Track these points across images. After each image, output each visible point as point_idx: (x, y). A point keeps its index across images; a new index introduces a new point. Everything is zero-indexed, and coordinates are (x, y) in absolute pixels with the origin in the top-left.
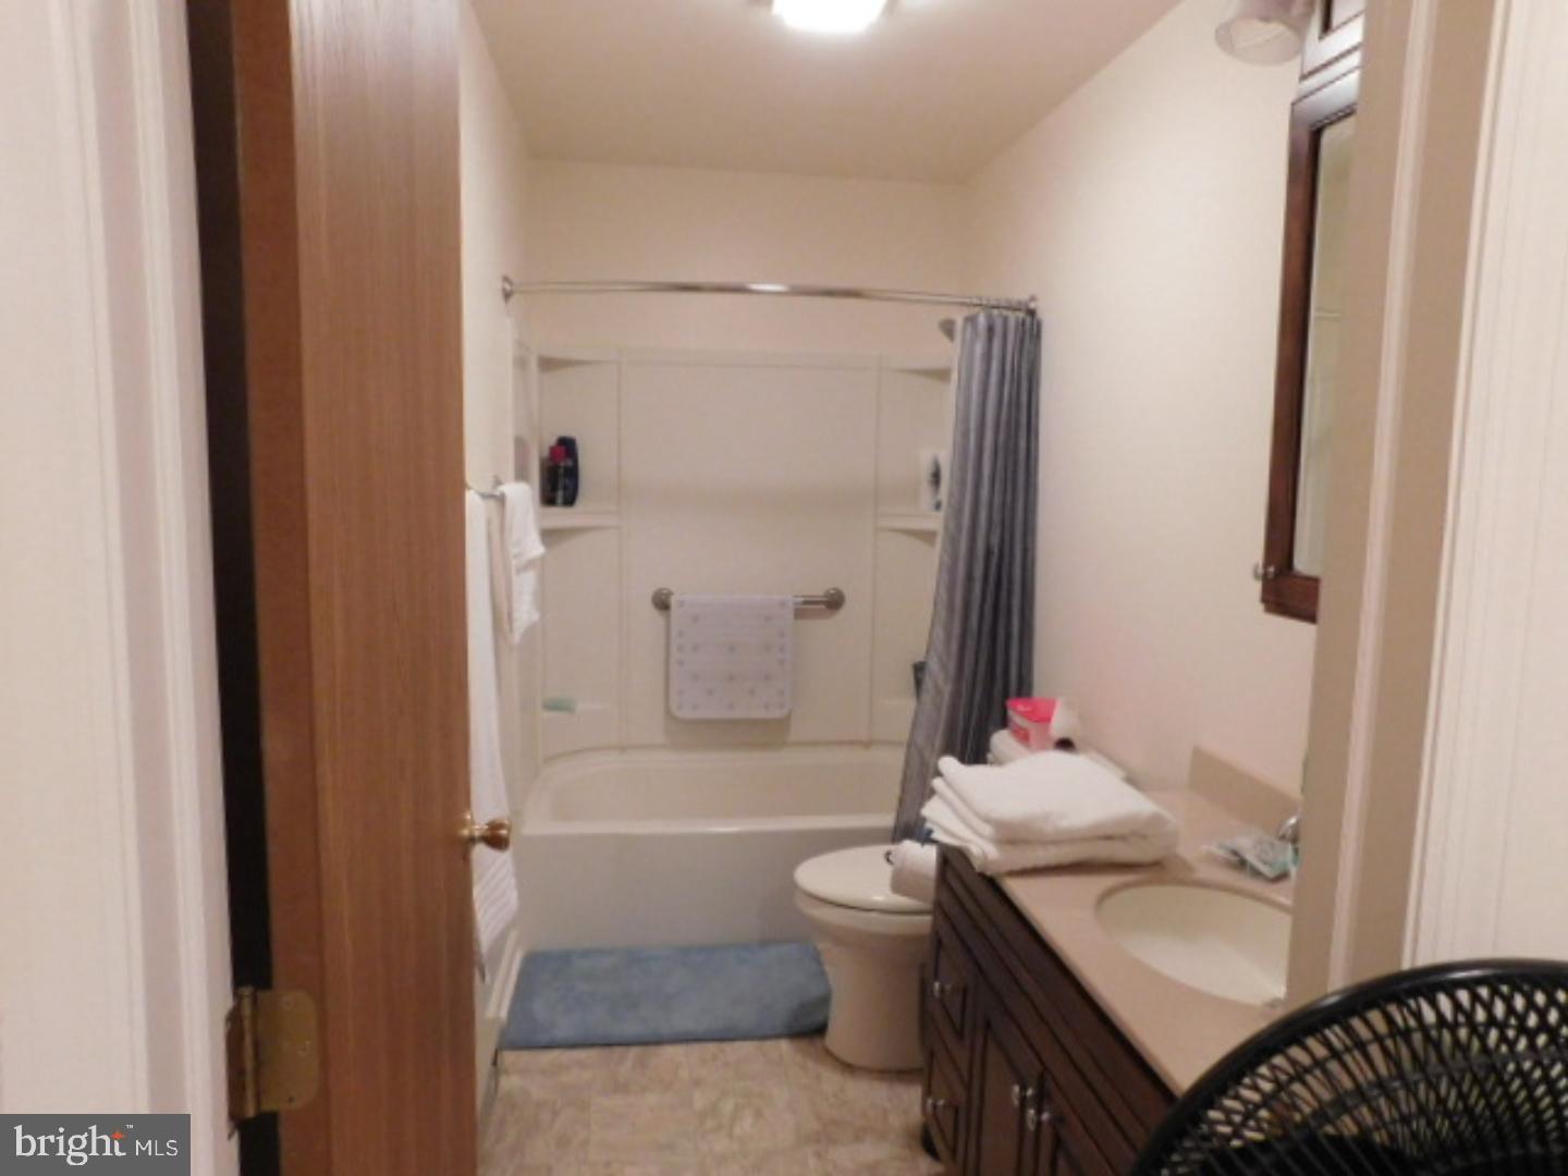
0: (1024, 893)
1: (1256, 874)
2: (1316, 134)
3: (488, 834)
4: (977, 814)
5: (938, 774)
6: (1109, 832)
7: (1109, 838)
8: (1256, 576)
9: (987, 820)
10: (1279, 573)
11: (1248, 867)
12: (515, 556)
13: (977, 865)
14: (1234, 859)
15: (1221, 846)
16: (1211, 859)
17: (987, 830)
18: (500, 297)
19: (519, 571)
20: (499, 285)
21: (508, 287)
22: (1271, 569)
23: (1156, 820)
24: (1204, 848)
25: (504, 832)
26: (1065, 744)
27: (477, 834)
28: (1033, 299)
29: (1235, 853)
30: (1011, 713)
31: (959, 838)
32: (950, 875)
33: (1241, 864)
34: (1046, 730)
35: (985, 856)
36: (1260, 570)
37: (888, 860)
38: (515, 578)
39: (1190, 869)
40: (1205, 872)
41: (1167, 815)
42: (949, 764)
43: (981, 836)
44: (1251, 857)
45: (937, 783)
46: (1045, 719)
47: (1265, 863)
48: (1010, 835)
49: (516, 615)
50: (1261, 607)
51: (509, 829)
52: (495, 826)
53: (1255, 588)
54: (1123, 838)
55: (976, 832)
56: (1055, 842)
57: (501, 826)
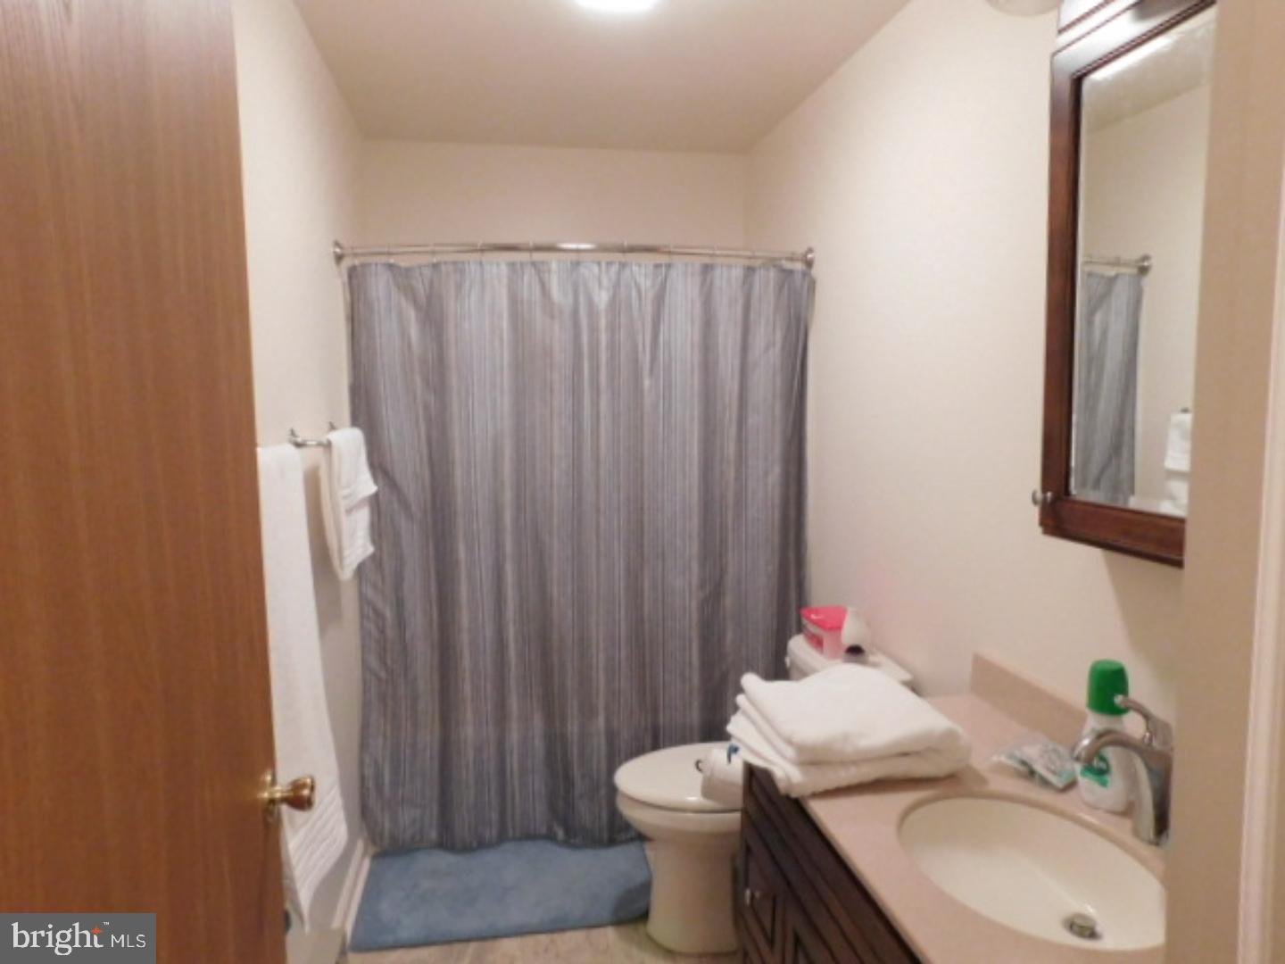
0: (826, 813)
1: (1045, 783)
2: (1078, 81)
3: (291, 794)
4: (779, 735)
5: (740, 690)
6: (906, 749)
7: (905, 754)
8: (1035, 501)
9: (789, 742)
10: (1056, 499)
11: (1037, 776)
12: (345, 497)
13: (782, 786)
14: (1022, 768)
15: (1011, 756)
16: (1000, 769)
17: (790, 752)
18: (331, 261)
19: (349, 511)
20: (332, 249)
21: (338, 250)
22: (1049, 494)
23: (950, 735)
24: (995, 758)
25: (306, 792)
26: (855, 652)
27: (278, 795)
28: (810, 250)
29: (1024, 763)
30: (805, 621)
31: (765, 759)
32: (756, 788)
33: (1032, 773)
34: (838, 638)
35: (788, 779)
36: (1039, 495)
37: (698, 767)
38: (344, 519)
39: (982, 780)
40: (999, 784)
41: (959, 729)
42: (750, 681)
43: (783, 756)
44: (1039, 768)
45: (741, 699)
46: (837, 628)
47: (1054, 773)
48: (812, 758)
49: (346, 553)
50: (1039, 530)
51: (312, 788)
52: (297, 786)
53: (1034, 513)
54: (917, 754)
55: (779, 752)
56: (854, 763)
57: (304, 786)
